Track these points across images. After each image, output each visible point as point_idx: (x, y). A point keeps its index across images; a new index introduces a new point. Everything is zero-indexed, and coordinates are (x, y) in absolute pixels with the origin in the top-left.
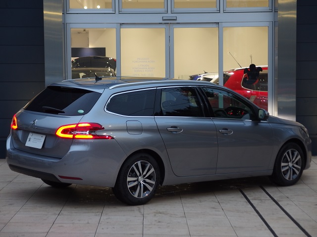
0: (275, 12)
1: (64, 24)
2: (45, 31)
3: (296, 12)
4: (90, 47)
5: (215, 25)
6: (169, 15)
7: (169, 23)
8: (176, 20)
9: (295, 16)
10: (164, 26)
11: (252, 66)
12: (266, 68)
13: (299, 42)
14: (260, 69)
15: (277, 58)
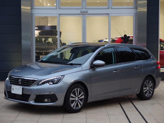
0: (137, 8)
1: (32, 14)
2: (22, 17)
3: (146, 8)
4: (49, 25)
5: (107, 15)
6: (84, 10)
7: (84, 14)
8: (87, 12)
9: (146, 10)
10: (81, 15)
11: (125, 36)
12: (132, 37)
13: (148, 24)
14: (129, 37)
15: (137, 31)
